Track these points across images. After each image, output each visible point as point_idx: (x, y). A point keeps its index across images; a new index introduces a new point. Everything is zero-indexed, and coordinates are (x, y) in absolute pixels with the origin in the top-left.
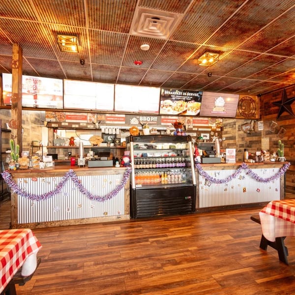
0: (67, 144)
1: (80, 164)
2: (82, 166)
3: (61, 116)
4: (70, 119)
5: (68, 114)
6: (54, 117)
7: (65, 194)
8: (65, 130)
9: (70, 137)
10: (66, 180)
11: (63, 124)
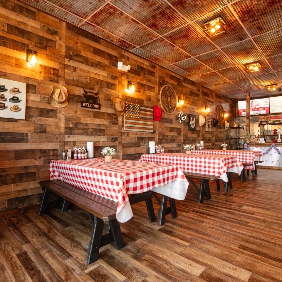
0: (272, 133)
1: (278, 142)
2: (279, 143)
3: (268, 117)
4: (274, 118)
5: (273, 116)
6: (264, 119)
7: (271, 155)
8: (270, 125)
9: (274, 129)
10: (271, 148)
11: (269, 122)
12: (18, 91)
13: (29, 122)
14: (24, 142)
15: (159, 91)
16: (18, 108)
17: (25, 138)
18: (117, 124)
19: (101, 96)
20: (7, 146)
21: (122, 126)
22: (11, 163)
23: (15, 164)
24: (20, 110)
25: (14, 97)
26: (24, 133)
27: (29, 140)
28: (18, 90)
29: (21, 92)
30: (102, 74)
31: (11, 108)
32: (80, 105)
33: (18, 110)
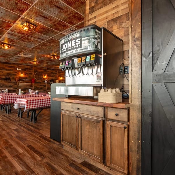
15: (35, 74)
18: (17, 84)
19: (11, 78)
21: (19, 85)
30: (12, 72)
32: (4, 80)
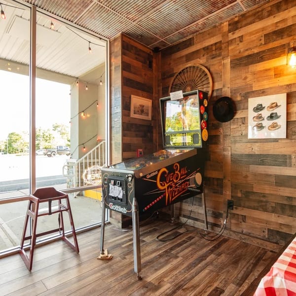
12: (277, 106)
13: (293, 141)
14: (286, 166)
16: (277, 126)
17: (288, 161)
20: (267, 170)
22: (272, 189)
23: (276, 191)
24: (280, 127)
25: (272, 114)
26: (286, 155)
27: (293, 164)
28: (277, 104)
29: (280, 106)
31: (269, 127)
33: (277, 128)
